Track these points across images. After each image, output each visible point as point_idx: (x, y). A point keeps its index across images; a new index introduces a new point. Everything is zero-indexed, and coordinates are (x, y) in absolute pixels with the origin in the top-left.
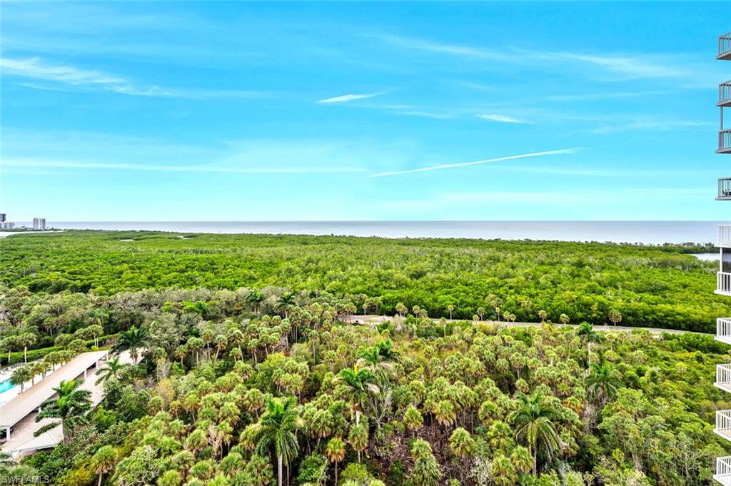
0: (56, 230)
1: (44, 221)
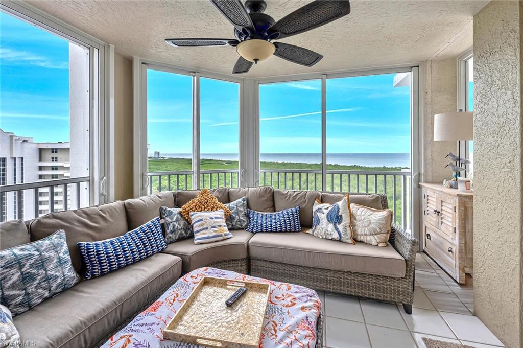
0: (164, 158)
1: (159, 153)
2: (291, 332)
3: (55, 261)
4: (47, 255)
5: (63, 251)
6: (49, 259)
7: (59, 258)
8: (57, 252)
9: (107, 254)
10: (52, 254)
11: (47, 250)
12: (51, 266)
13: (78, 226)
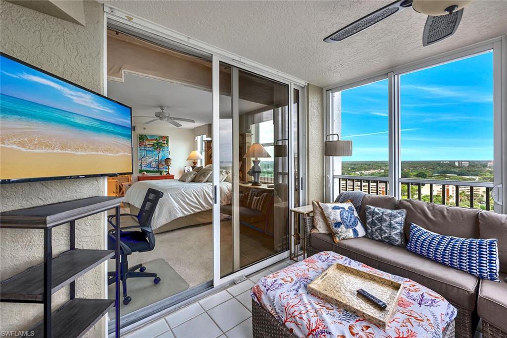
2: (316, 313)
3: (387, 223)
4: (385, 217)
5: (394, 220)
6: (385, 221)
7: (391, 223)
8: (390, 219)
9: (418, 239)
10: (387, 218)
11: (387, 215)
12: (384, 224)
13: (419, 213)
